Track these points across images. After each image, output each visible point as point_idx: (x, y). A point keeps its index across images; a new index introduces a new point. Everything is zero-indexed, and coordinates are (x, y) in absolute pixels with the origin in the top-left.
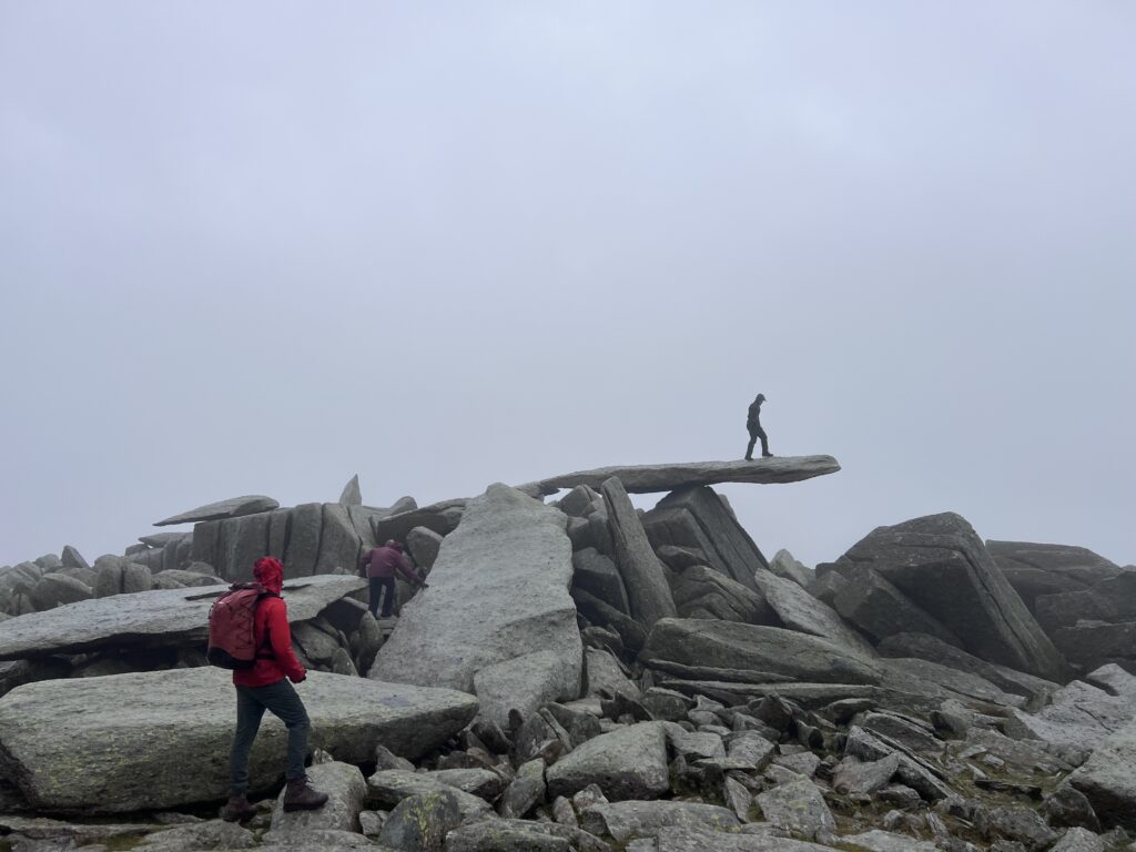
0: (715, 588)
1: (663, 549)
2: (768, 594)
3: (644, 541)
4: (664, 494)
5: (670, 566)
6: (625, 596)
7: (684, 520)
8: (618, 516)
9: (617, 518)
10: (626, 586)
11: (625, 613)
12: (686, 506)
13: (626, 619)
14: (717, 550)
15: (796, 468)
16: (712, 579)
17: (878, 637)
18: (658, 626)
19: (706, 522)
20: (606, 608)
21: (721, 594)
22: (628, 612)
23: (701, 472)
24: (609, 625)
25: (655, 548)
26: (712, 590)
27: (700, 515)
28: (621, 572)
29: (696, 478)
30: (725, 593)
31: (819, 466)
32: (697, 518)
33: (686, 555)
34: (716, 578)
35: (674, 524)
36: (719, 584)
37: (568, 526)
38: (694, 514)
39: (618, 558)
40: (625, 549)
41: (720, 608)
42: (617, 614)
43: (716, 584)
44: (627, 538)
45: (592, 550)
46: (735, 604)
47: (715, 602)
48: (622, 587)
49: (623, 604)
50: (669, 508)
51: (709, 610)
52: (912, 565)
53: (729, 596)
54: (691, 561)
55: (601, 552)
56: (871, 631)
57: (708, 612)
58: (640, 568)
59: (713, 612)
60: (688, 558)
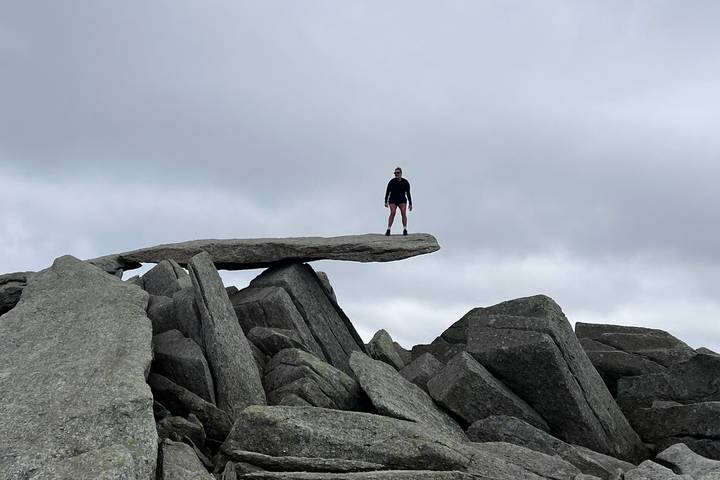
0: (308, 372)
1: (255, 331)
2: (362, 378)
3: (234, 324)
4: (260, 271)
5: (261, 349)
6: (210, 382)
7: (279, 300)
8: (207, 295)
9: (204, 298)
10: (212, 371)
11: (210, 401)
12: (283, 284)
13: (209, 408)
14: (312, 331)
16: (304, 363)
17: (469, 421)
18: (244, 415)
19: (302, 301)
20: (189, 396)
22: (213, 400)
23: (299, 249)
24: (191, 415)
25: (246, 330)
26: (303, 374)
27: (296, 294)
28: (206, 356)
29: (294, 255)
30: (317, 377)
32: (293, 298)
33: (279, 338)
34: (309, 362)
35: (269, 303)
36: (311, 367)
37: (149, 306)
38: (289, 292)
39: (204, 341)
40: (212, 332)
41: (312, 394)
42: (201, 402)
43: (308, 368)
44: (215, 319)
45: (175, 333)
46: (327, 388)
47: (307, 388)
48: (208, 372)
49: (208, 392)
50: (264, 286)
51: (300, 396)
52: (503, 348)
53: (322, 381)
54: (283, 344)
55: (186, 335)
56: (462, 415)
57: (299, 399)
58: (229, 351)
59: (305, 398)
60: (281, 340)
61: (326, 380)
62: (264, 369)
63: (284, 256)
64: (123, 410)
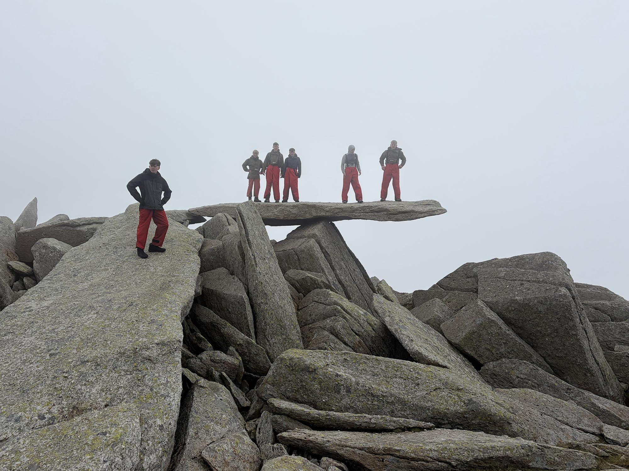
0: (339, 312)
1: (291, 273)
2: (387, 319)
3: (274, 265)
4: (295, 227)
5: (296, 288)
6: (250, 317)
7: (311, 249)
8: (251, 238)
9: (248, 240)
10: (252, 307)
11: (249, 335)
12: (314, 236)
13: (248, 343)
14: (336, 275)
15: (410, 208)
16: (336, 303)
17: (482, 362)
18: (282, 359)
19: (329, 251)
20: (229, 329)
21: (345, 318)
22: (253, 334)
23: (327, 209)
24: (231, 348)
25: (284, 272)
26: (334, 314)
27: (324, 245)
28: (248, 293)
29: (323, 214)
30: (348, 317)
31: (428, 208)
32: (322, 248)
33: (311, 278)
34: (340, 302)
35: (302, 251)
36: (342, 308)
37: (203, 246)
38: (319, 243)
39: (247, 279)
40: (254, 271)
41: (343, 332)
42: (241, 337)
43: (339, 308)
44: (257, 260)
45: (223, 270)
46: (356, 327)
47: (339, 326)
48: (249, 308)
49: (248, 326)
50: (298, 238)
51: (332, 333)
52: (517, 298)
53: (352, 321)
54: (315, 285)
55: (232, 274)
56: (476, 357)
57: (331, 336)
58: (268, 290)
59: (336, 336)
60: (313, 281)
61: (355, 319)
62: (298, 306)
63: (314, 214)
64: (147, 353)
